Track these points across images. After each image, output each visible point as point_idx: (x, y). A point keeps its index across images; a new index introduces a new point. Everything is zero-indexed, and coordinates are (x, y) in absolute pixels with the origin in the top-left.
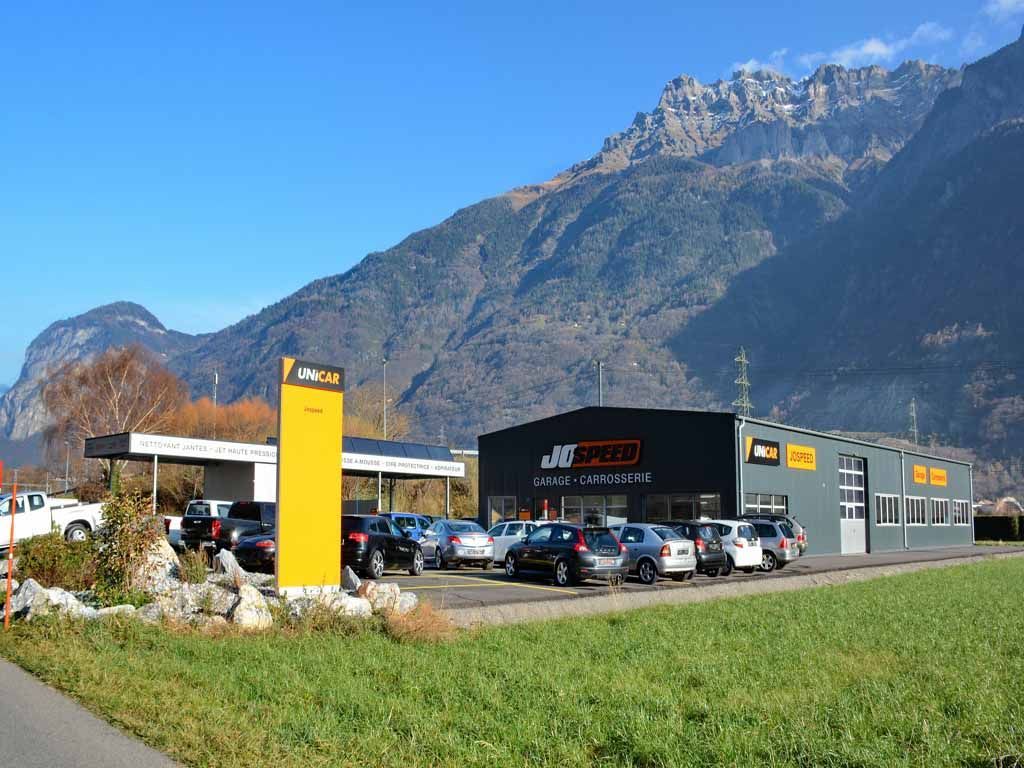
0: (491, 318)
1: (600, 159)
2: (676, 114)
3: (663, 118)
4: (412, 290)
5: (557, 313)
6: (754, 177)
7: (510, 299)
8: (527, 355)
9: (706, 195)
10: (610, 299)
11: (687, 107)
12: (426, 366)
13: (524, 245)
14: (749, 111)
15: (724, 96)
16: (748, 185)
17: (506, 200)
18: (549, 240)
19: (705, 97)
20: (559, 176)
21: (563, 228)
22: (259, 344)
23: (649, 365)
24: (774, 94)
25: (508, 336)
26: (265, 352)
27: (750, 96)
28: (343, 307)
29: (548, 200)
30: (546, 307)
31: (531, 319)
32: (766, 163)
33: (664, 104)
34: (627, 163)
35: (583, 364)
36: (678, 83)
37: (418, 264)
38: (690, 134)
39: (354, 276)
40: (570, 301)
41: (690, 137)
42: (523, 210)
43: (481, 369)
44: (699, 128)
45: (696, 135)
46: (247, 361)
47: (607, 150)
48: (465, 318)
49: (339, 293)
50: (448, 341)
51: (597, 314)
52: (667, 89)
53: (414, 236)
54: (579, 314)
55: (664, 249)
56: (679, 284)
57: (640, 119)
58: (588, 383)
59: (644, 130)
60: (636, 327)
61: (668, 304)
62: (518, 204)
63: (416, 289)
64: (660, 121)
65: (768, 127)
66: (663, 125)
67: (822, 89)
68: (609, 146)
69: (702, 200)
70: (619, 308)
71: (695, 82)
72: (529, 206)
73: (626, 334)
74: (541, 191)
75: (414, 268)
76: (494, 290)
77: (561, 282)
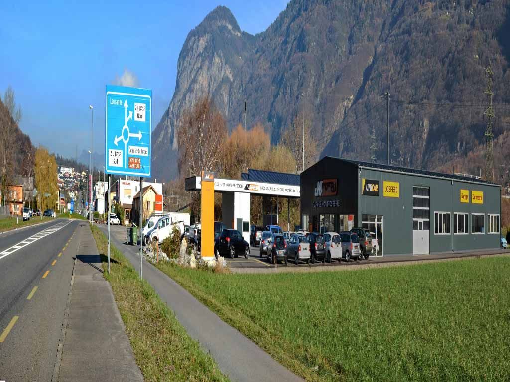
0: (403, 6)
8: (421, 46)
22: (285, 42)
25: (413, 27)
31: (425, 7)
35: (450, 55)
43: (398, 60)
48: (391, 6)
50: (382, 31)
58: (453, 76)
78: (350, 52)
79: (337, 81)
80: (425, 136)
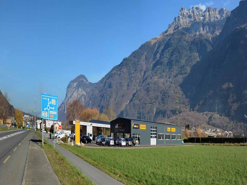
0: (147, 77)
1: (168, 30)
2: (182, 18)
3: (179, 19)
4: (132, 69)
5: (159, 76)
6: (195, 38)
7: (151, 71)
8: (153, 88)
9: (187, 42)
10: (169, 72)
11: (184, 16)
12: (135, 91)
13: (153, 55)
14: (195, 18)
15: (190, 14)
16: (194, 39)
17: (150, 42)
18: (158, 54)
19: (187, 13)
20: (160, 35)
21: (161, 51)
22: (104, 86)
23: (175, 92)
24: (199, 14)
25: (150, 83)
26: (106, 88)
27: (195, 14)
28: (119, 74)
29: (158, 42)
30: (157, 74)
31: (154, 78)
32: (198, 33)
33: (180, 15)
34: (173, 32)
35: (163, 91)
36: (182, 9)
37: (134, 61)
38: (184, 24)
39: (121, 65)
40: (162, 72)
41: (184, 25)
42: (153, 45)
43: (145, 92)
44: (186, 22)
45: (185, 24)
46: (103, 90)
47: (169, 28)
48: (142, 77)
49: (119, 70)
50: (139, 83)
51: (166, 77)
52: (180, 11)
53: (133, 53)
54: (163, 76)
55: (179, 57)
56: (181, 68)
57: (175, 19)
58: (164, 97)
59: (176, 22)
60: (173, 81)
61: (179, 74)
62: (152, 44)
63: (133, 68)
64: (179, 20)
65: (198, 23)
66: (179, 21)
67: (208, 14)
68: (170, 26)
69: (186, 43)
70: (170, 75)
71: (185, 9)
72: (154, 44)
73: (171, 83)
74: (157, 39)
75: (133, 62)
76: (148, 69)
77: (160, 67)
78: (128, 89)
79: (123, 97)
80: (154, 113)
